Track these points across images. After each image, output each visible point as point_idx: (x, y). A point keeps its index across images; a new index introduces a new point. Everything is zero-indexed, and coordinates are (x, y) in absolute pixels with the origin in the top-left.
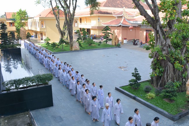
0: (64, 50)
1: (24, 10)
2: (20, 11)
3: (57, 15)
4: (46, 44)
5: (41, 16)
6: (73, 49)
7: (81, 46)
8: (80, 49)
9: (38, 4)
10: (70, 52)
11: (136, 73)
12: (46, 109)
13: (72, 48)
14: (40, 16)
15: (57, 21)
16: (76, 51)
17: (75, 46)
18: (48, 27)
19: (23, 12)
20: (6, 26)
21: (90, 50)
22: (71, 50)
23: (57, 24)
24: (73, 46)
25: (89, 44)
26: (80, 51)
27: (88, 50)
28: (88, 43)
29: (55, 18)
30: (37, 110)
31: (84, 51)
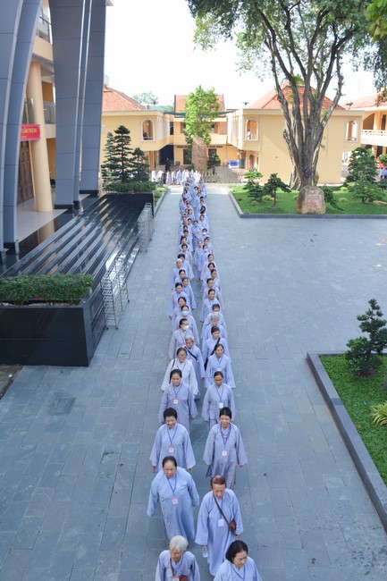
0: (279, 210)
1: (211, 89)
2: (200, 91)
3: (287, 104)
4: (245, 189)
5: (247, 107)
6: (305, 210)
7: (333, 203)
8: (328, 210)
9: (244, 69)
10: (293, 217)
11: (376, 317)
12: (65, 369)
13: (300, 207)
14: (244, 107)
15: (286, 122)
16: (313, 215)
17: (309, 201)
18: (265, 139)
19: (205, 95)
20: (129, 132)
21: (358, 218)
22: (298, 210)
23: (285, 132)
24: (306, 199)
25: (363, 198)
26: (326, 217)
27: (353, 217)
28: (361, 195)
29: (282, 112)
30: (44, 367)
31: (337, 217)
